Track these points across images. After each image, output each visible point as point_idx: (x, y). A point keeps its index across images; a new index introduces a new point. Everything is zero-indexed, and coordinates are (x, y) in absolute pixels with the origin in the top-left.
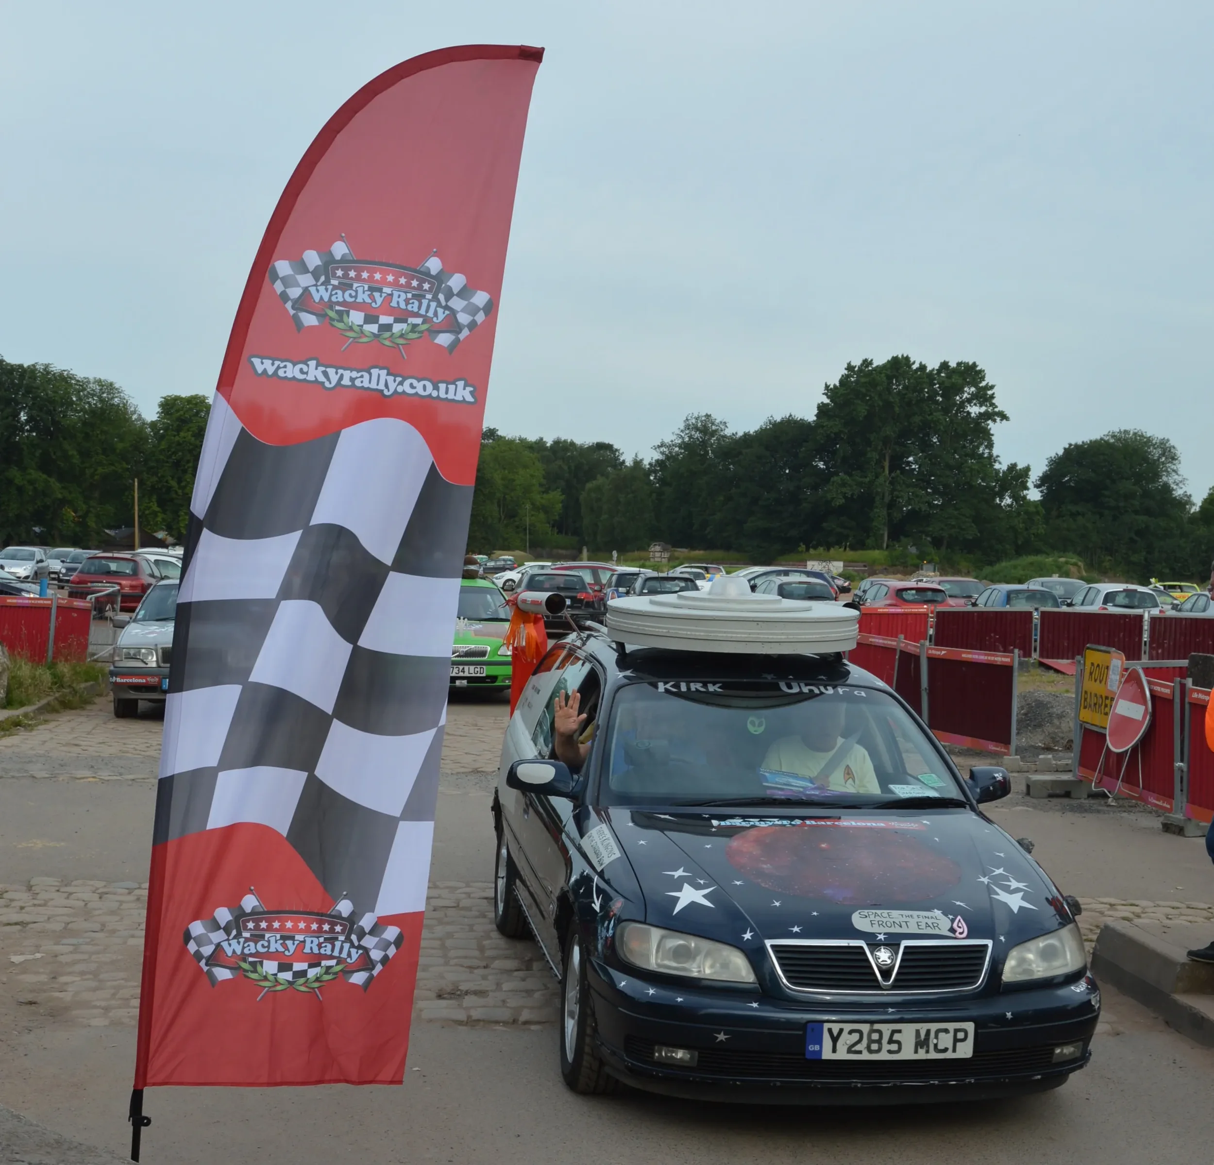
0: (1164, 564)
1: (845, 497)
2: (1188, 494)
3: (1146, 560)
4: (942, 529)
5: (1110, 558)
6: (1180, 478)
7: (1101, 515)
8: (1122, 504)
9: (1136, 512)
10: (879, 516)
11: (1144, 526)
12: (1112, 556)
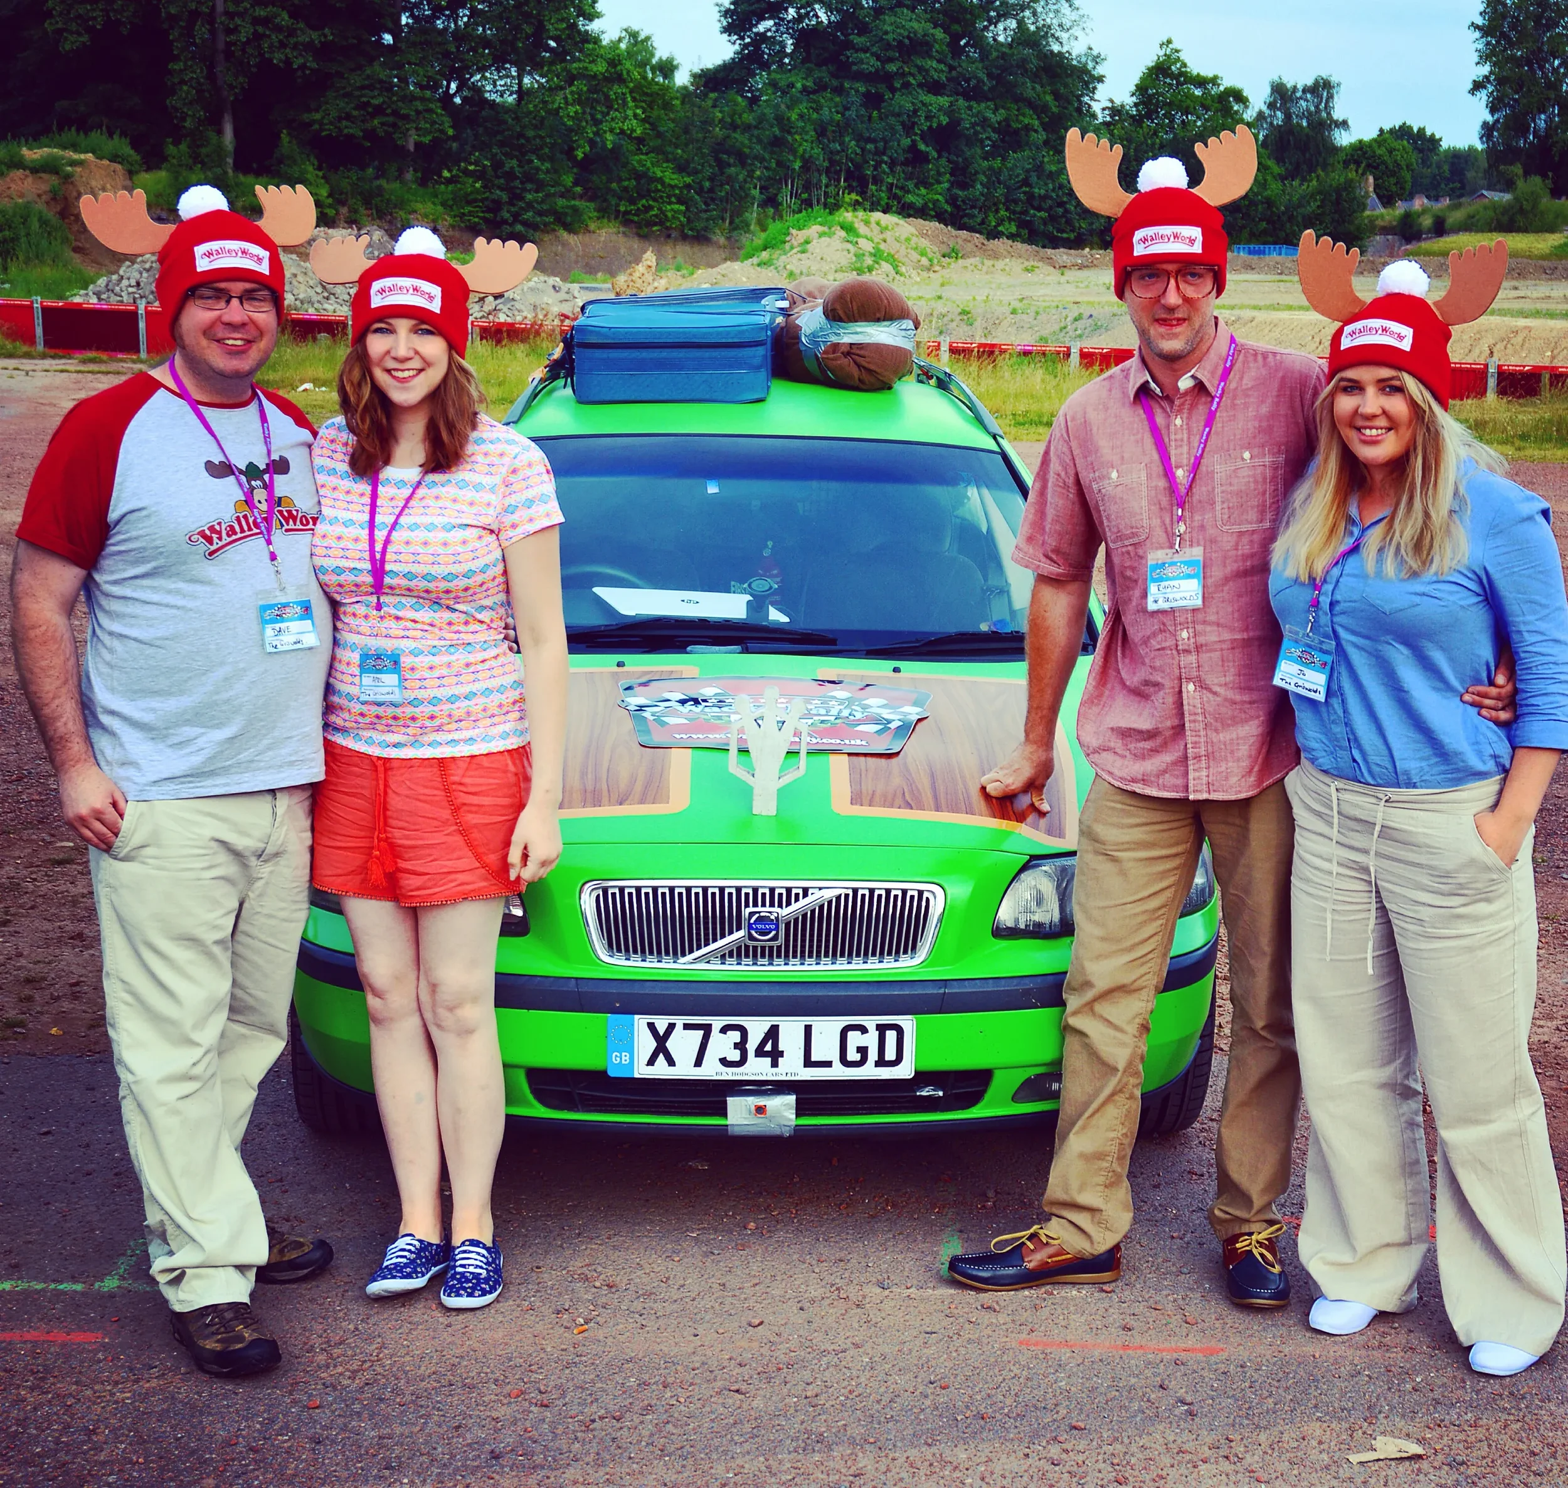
0: (1003, 213)
1: (90, 30)
2: (1095, 53)
3: (952, 200)
4: (348, 117)
5: (854, 196)
6: (1074, 16)
7: (839, 91)
8: (892, 68)
9: (935, 88)
10: (182, 82)
11: (945, 120)
12: (862, 193)
